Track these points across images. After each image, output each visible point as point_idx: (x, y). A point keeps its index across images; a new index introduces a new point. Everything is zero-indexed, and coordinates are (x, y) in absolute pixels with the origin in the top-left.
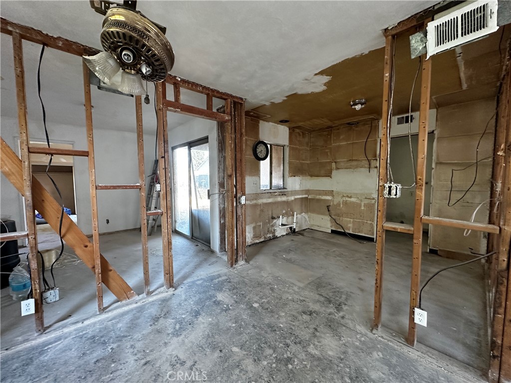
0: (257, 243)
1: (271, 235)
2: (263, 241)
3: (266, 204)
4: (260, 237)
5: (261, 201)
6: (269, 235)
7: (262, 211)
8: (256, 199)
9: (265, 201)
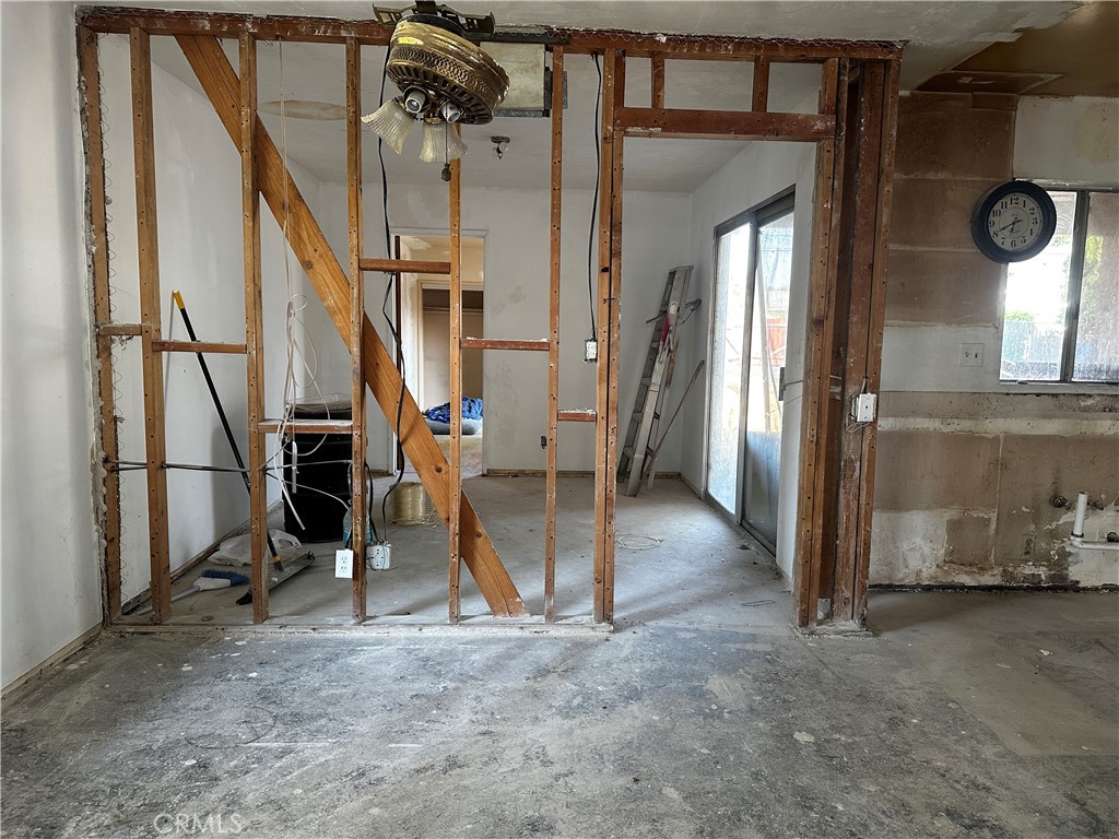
0: (963, 587)
1: (1043, 572)
2: (999, 588)
3: (1025, 439)
4: (982, 569)
5: (995, 426)
6: (1029, 570)
7: (1001, 465)
8: (972, 416)
9: (1019, 426)
